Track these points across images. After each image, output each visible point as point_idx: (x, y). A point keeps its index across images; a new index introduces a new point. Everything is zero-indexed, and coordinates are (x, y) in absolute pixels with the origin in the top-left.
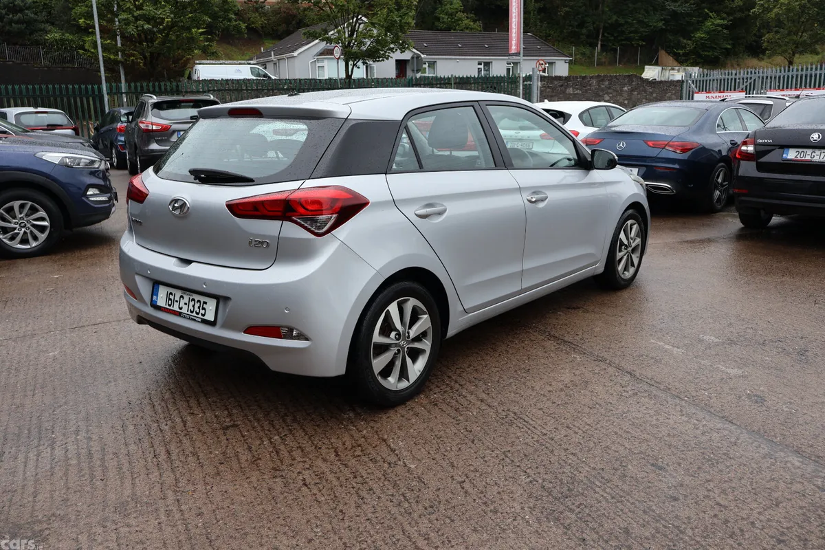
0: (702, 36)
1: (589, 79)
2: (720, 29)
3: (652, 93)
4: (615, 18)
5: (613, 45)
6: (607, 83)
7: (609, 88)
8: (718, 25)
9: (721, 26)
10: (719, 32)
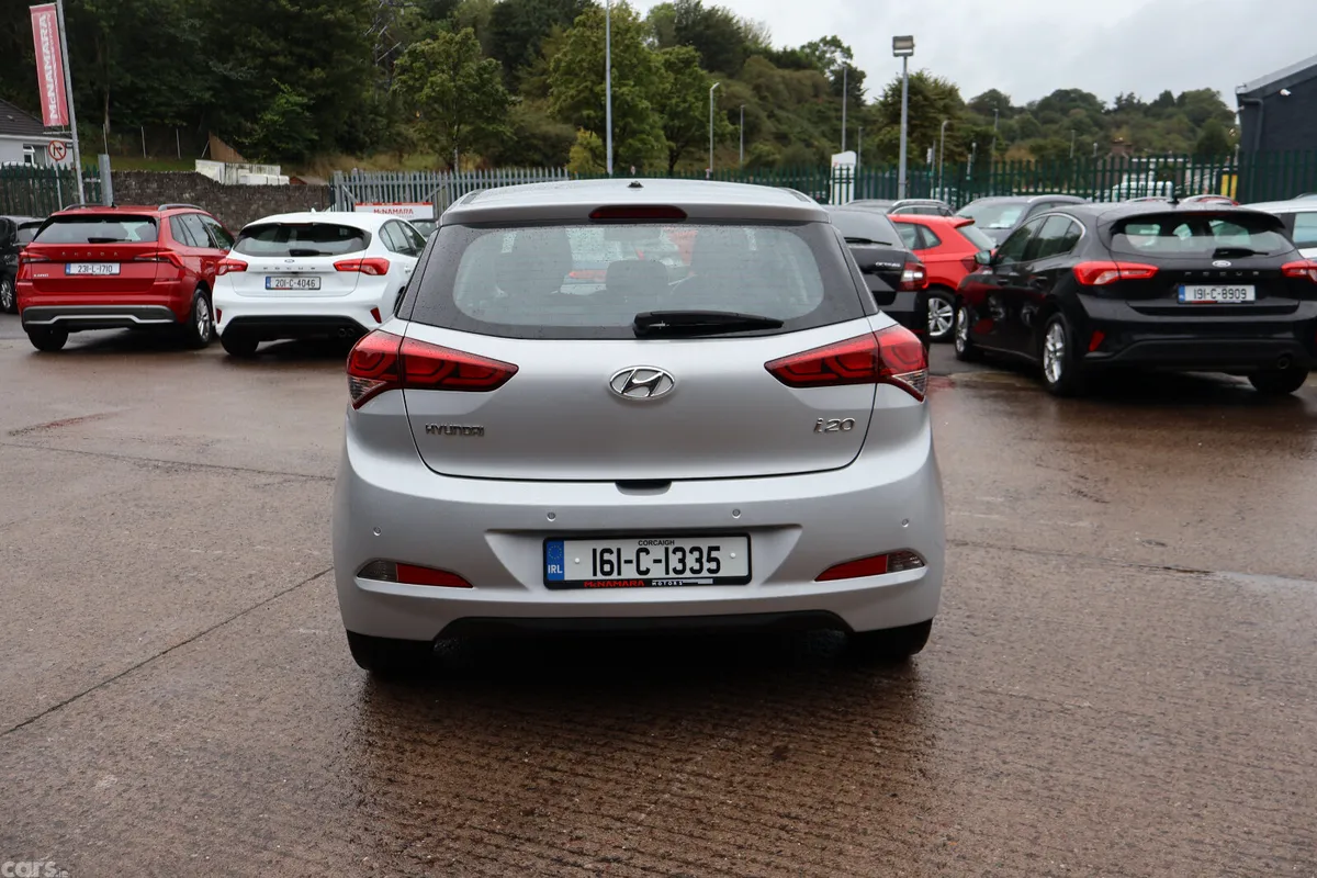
0: (276, 118)
1: (123, 178)
2: (299, 110)
3: (228, 204)
4: (129, 78)
5: (132, 122)
6: (155, 185)
7: (160, 194)
8: (296, 104)
9: (301, 105)
10: (298, 114)
